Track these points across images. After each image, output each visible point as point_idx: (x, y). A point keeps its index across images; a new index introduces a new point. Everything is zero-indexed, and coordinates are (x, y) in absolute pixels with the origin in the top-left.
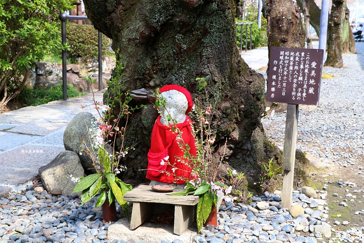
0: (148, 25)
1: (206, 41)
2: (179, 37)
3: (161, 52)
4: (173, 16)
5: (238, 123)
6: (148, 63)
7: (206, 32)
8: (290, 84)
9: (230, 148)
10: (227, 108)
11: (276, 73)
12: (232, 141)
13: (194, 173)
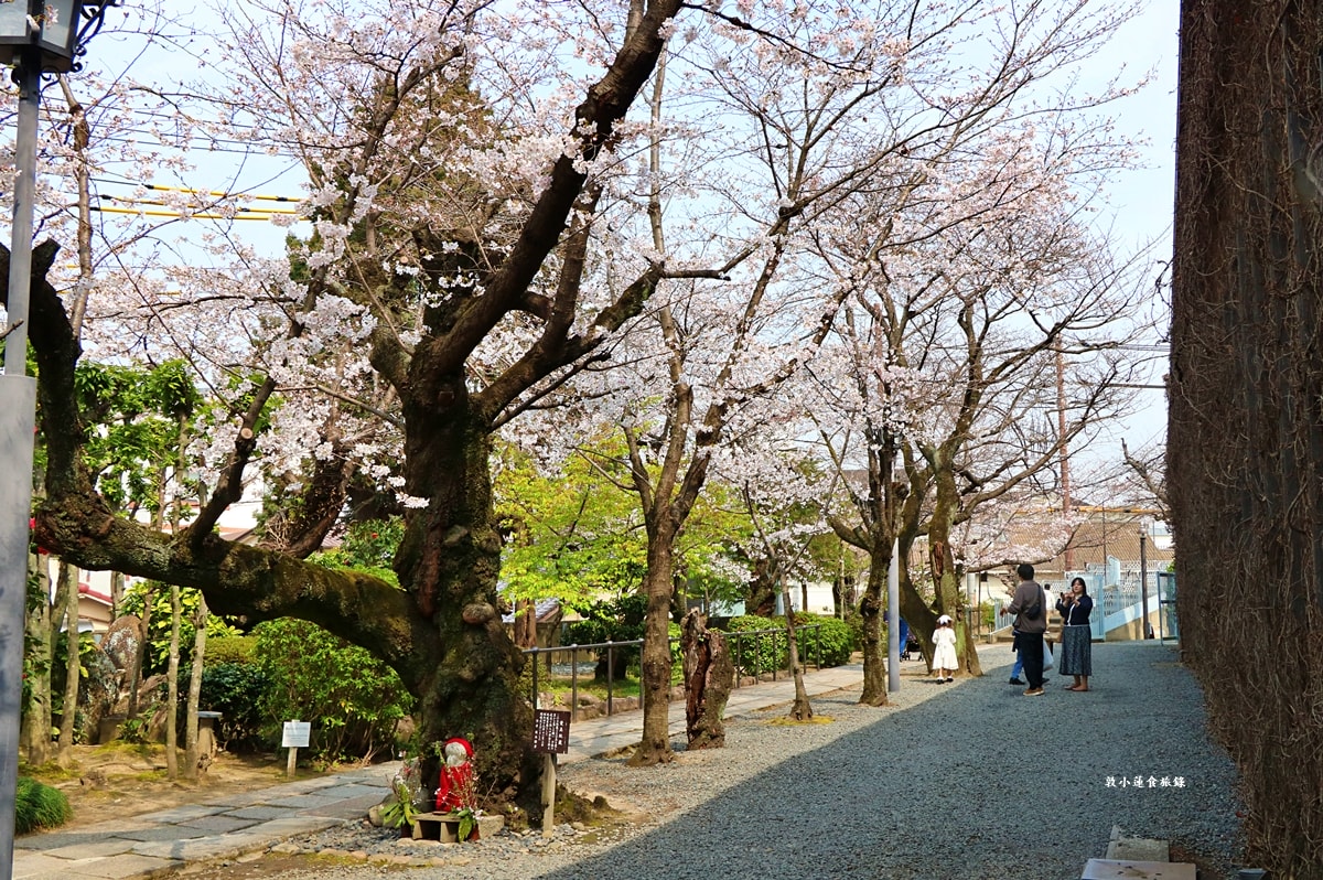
0: (439, 695)
1: (488, 704)
2: (464, 702)
3: (452, 713)
4: (457, 688)
5: (519, 769)
6: (444, 722)
7: (485, 699)
8: (546, 737)
9: (514, 790)
10: (505, 756)
11: (537, 729)
12: (516, 784)
13: (461, 802)
